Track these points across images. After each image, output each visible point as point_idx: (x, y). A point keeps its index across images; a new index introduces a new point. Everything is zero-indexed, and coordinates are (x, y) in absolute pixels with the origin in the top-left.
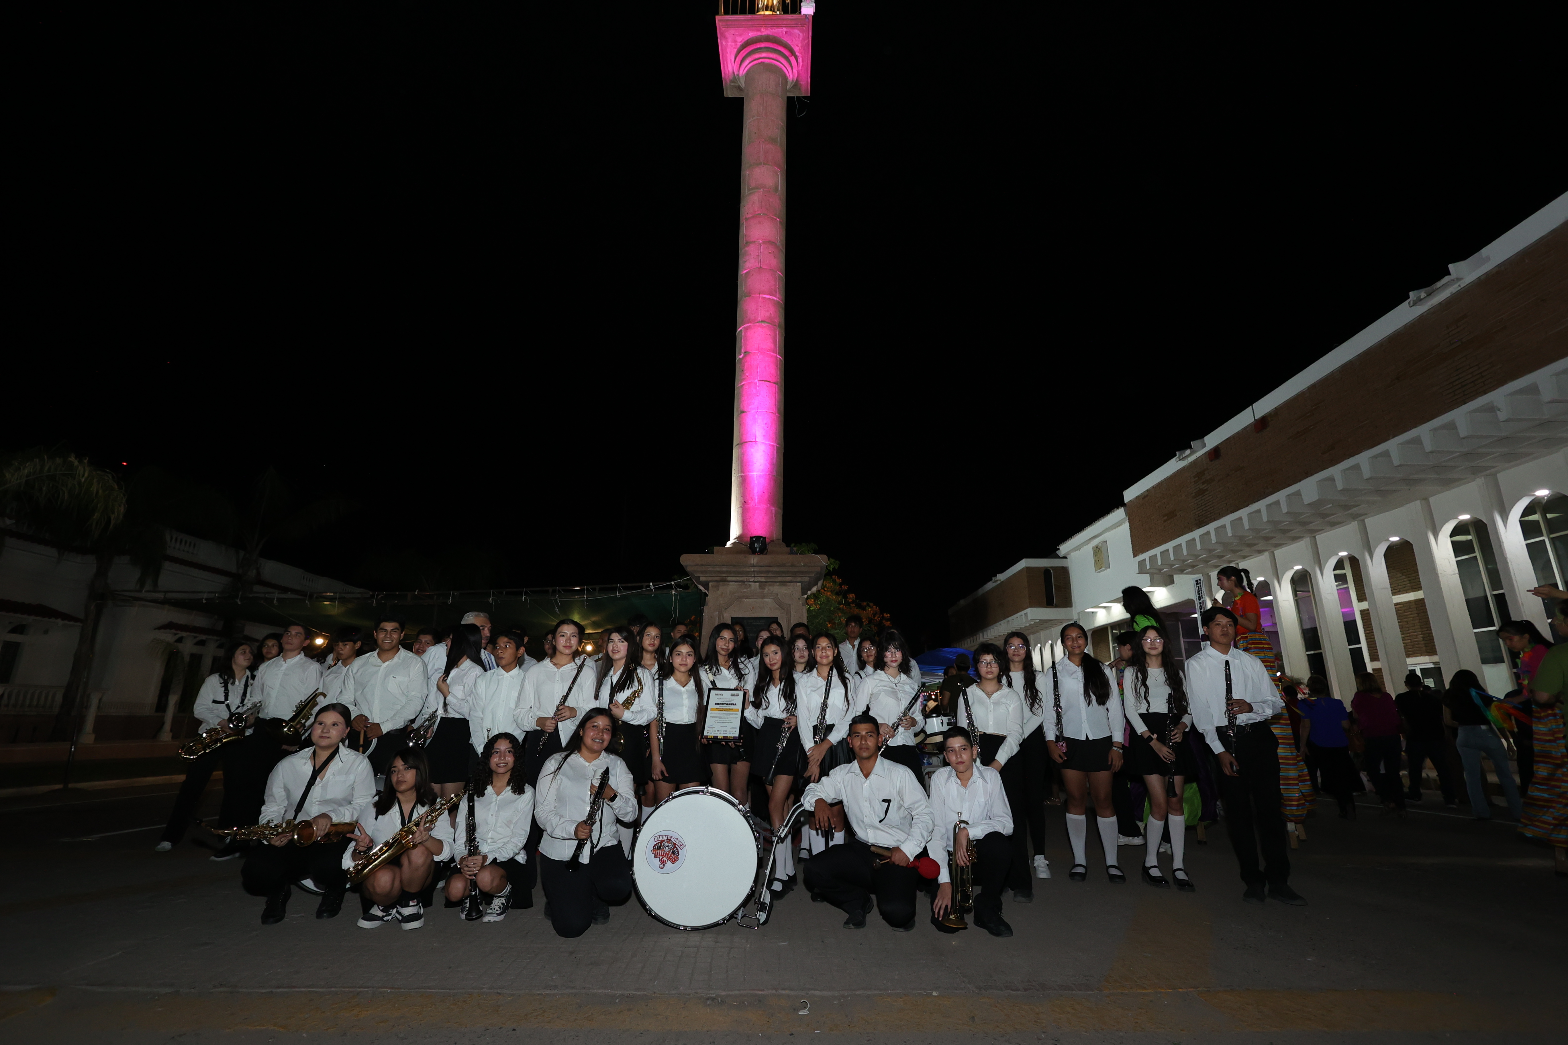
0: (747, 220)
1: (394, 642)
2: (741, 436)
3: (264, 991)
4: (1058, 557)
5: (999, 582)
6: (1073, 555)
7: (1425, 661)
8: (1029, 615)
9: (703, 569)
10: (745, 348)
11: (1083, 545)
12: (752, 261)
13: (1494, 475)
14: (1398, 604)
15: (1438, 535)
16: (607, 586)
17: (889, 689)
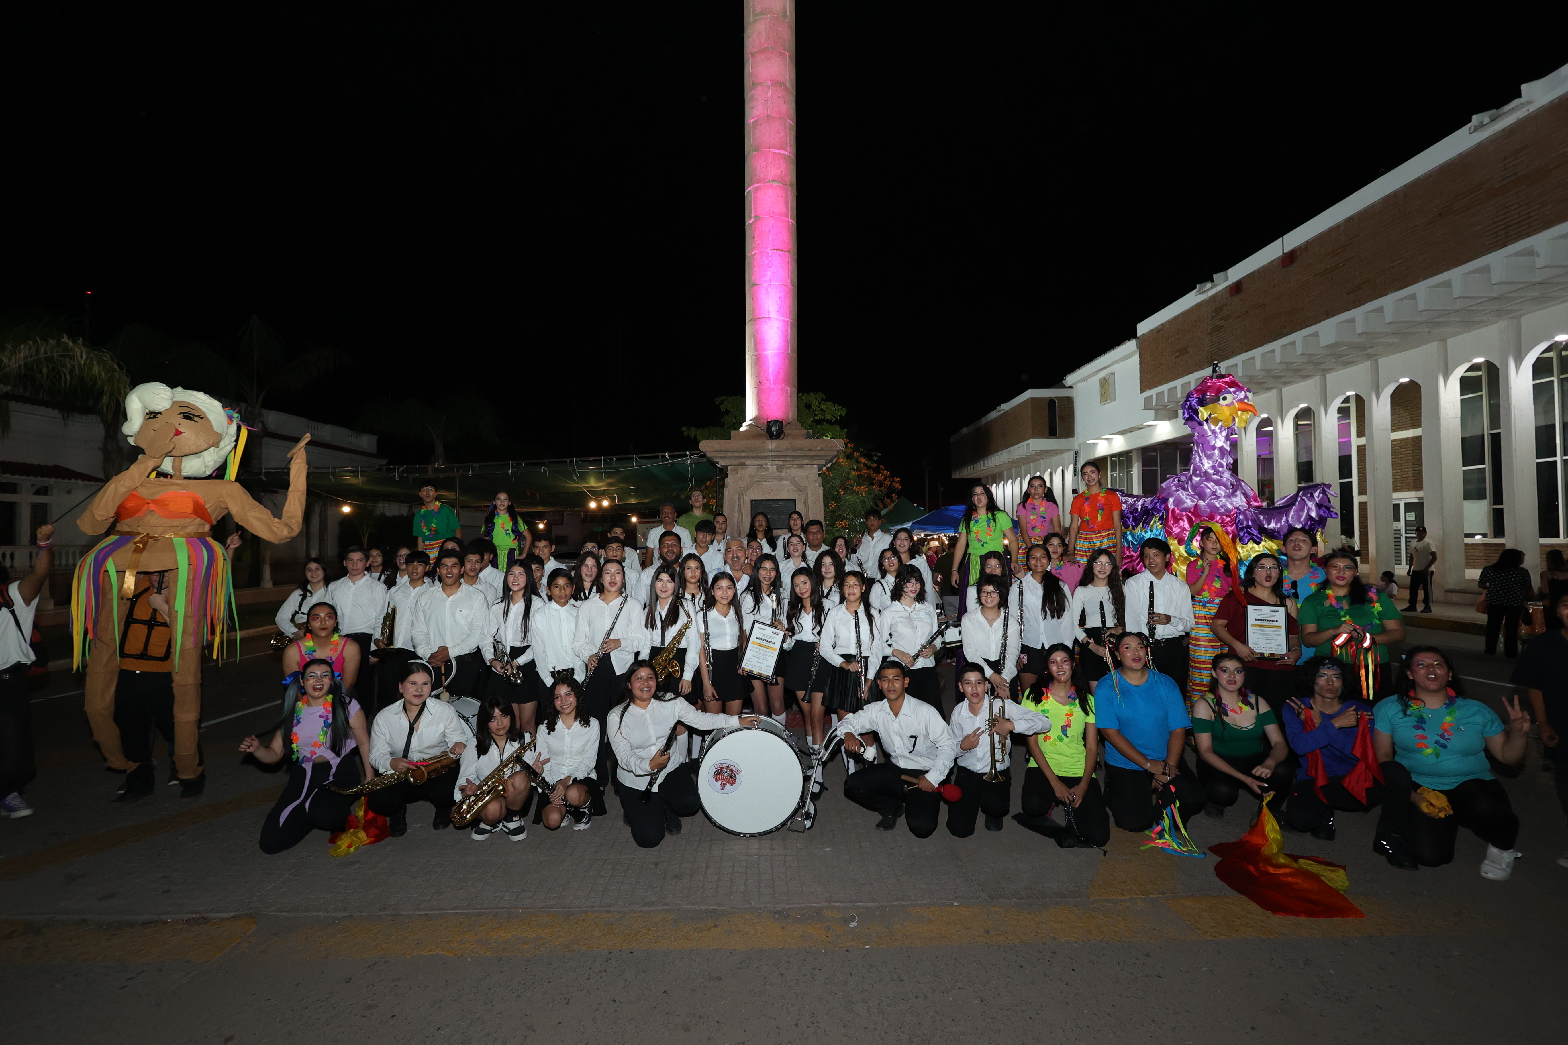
0: (753, 54)
1: (456, 576)
2: (754, 311)
3: (420, 913)
4: (1065, 387)
5: (1003, 412)
6: (1080, 386)
7: (1410, 496)
8: (1031, 445)
9: (722, 454)
10: (756, 212)
11: (1089, 376)
12: (760, 107)
13: (1519, 317)
14: (1395, 441)
15: (1448, 378)
16: (623, 456)
17: (906, 620)
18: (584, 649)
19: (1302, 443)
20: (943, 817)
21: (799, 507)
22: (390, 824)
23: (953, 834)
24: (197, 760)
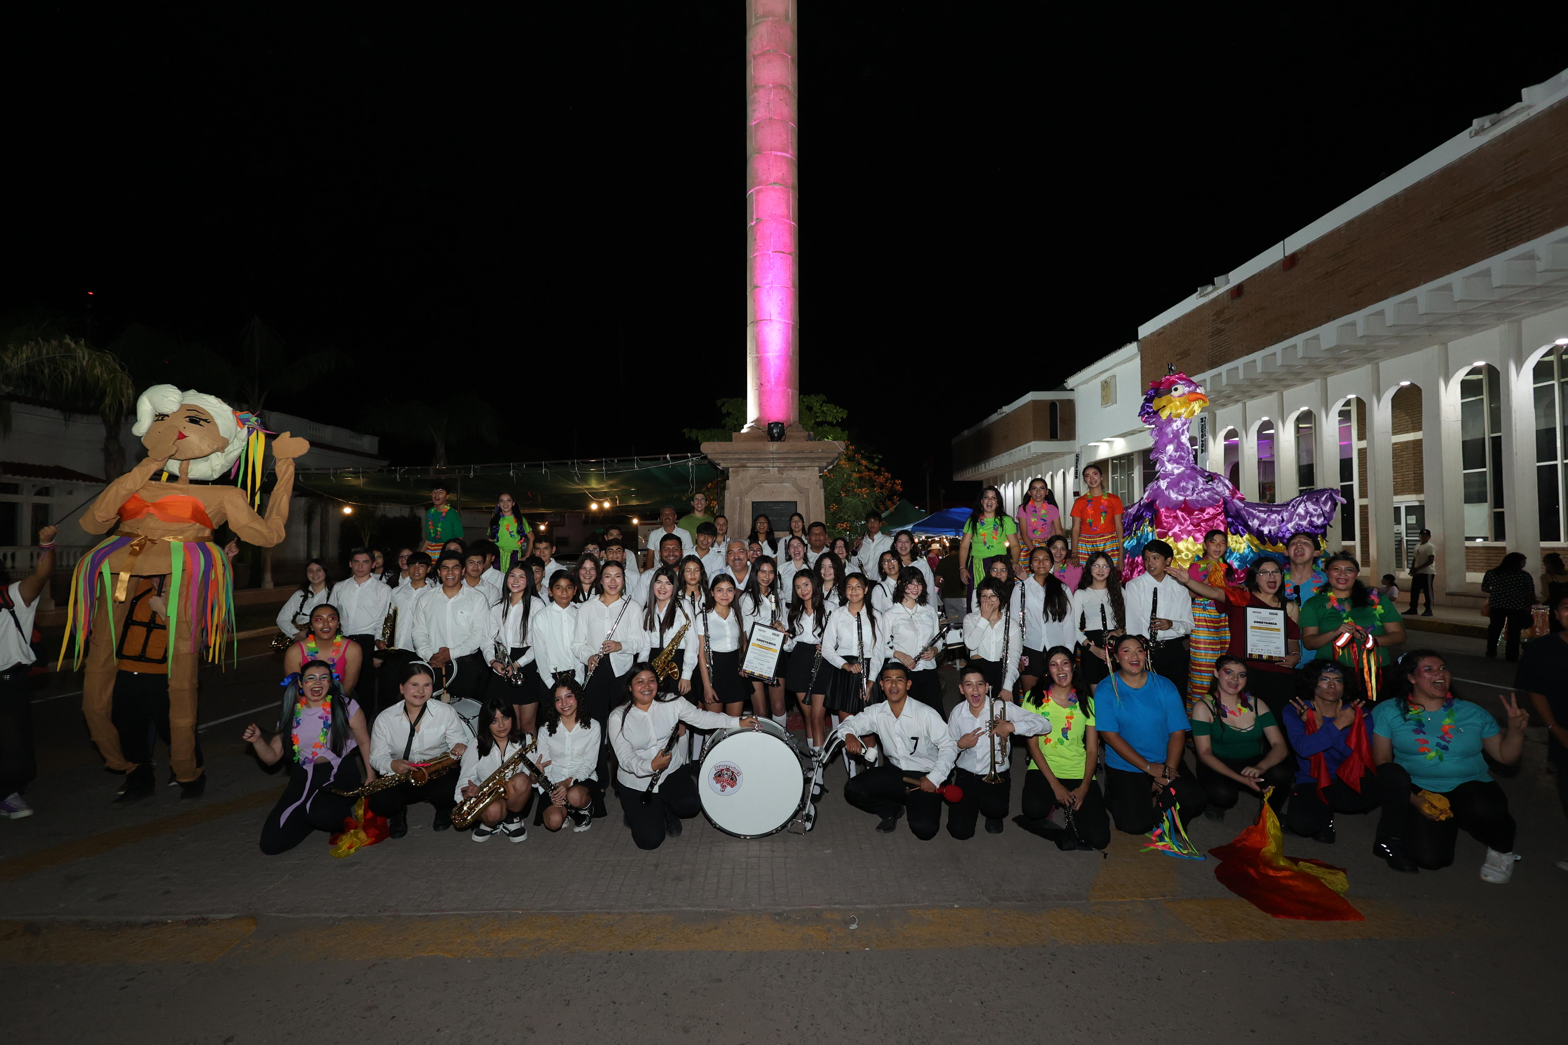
1: (457, 578)
2: (756, 313)
4: (1066, 390)
5: (1004, 414)
6: (1081, 388)
7: (1411, 499)
8: (1032, 448)
9: (723, 456)
10: (757, 214)
11: (1091, 379)
12: (762, 110)
13: (1519, 321)
14: (1396, 444)
15: (1449, 382)
16: (625, 458)
17: (907, 622)
18: (584, 650)
19: (1303, 446)
20: (944, 819)
21: (801, 510)
22: (391, 825)
23: (953, 836)
24: (194, 764)
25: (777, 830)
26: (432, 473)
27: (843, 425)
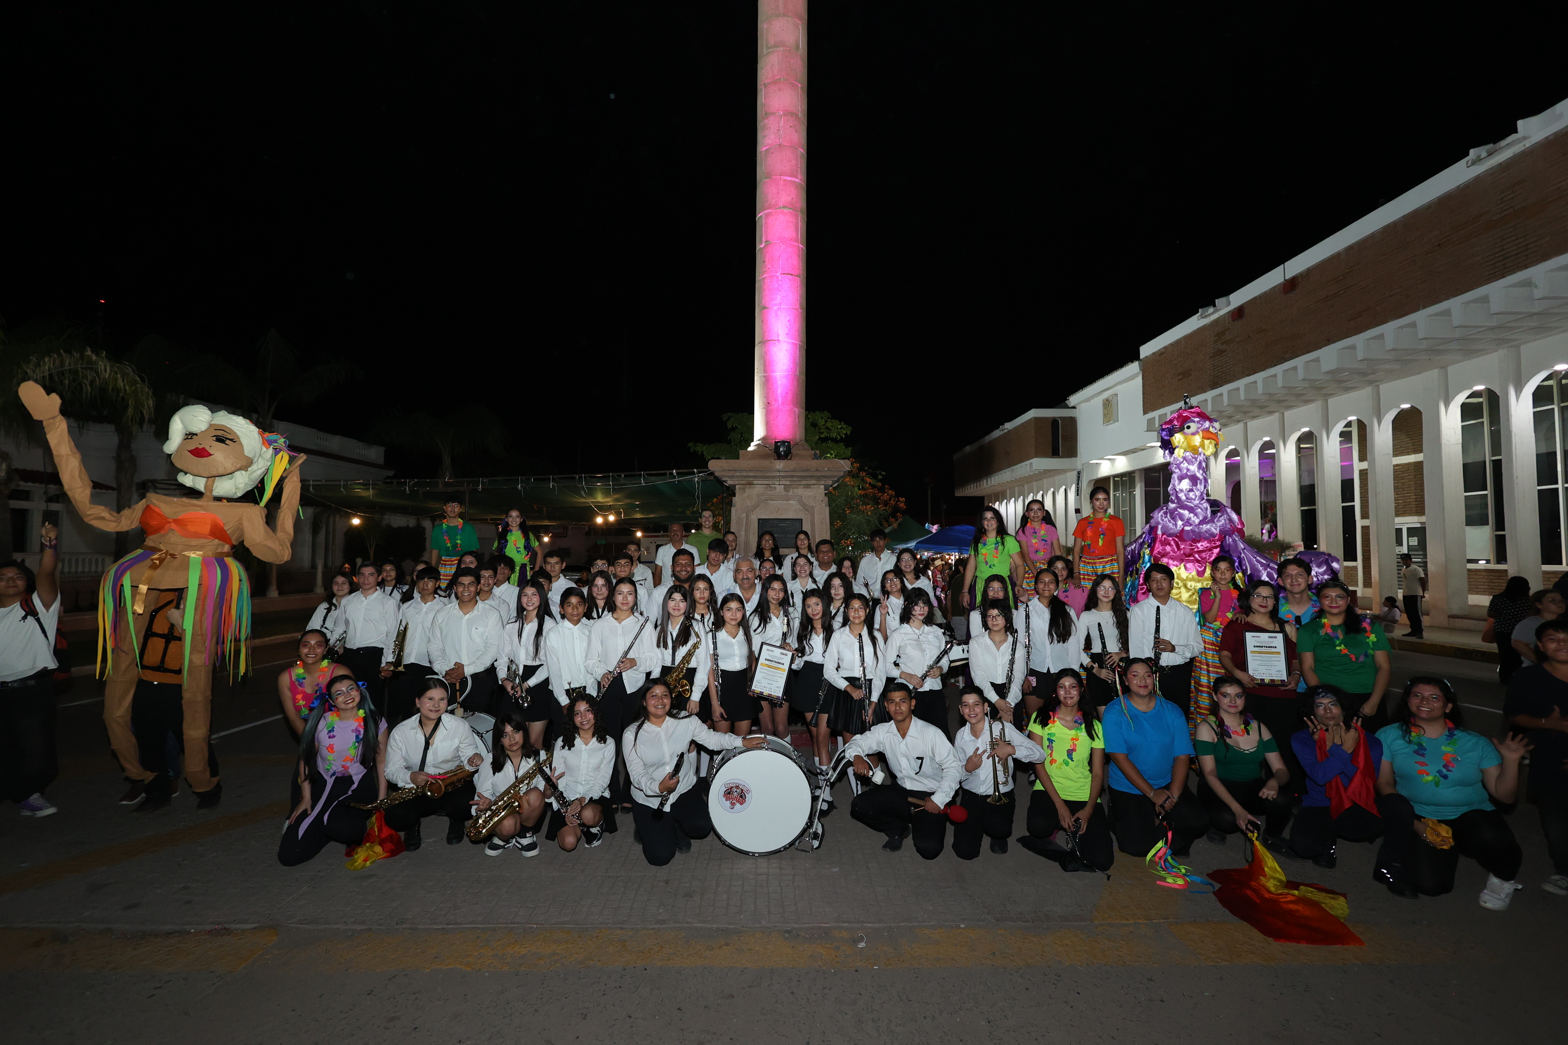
0: (765, 86)
1: (472, 594)
2: (763, 333)
3: (437, 927)
4: (1068, 407)
5: (1006, 431)
6: (1083, 406)
7: (1412, 521)
8: (1034, 465)
9: (731, 474)
10: (766, 237)
11: (1093, 397)
12: (772, 136)
13: (1518, 347)
14: (1397, 465)
15: (1449, 405)
16: (632, 473)
17: (915, 642)
18: (597, 667)
19: (1304, 467)
20: (949, 839)
21: (806, 527)
22: (405, 839)
23: (959, 856)
24: (208, 773)
25: (785, 848)
26: (440, 486)
27: (847, 441)
